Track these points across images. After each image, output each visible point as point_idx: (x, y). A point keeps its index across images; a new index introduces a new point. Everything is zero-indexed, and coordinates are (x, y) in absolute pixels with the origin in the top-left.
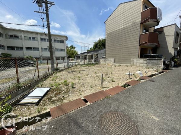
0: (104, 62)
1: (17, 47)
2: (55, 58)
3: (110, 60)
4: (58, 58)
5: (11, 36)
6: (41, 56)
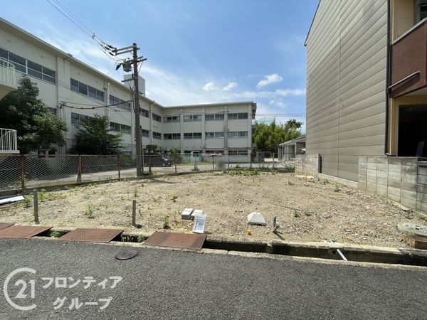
0: (301, 168)
1: (174, 135)
2: (226, 152)
3: (311, 160)
4: (232, 152)
5: (169, 119)
6: (205, 148)
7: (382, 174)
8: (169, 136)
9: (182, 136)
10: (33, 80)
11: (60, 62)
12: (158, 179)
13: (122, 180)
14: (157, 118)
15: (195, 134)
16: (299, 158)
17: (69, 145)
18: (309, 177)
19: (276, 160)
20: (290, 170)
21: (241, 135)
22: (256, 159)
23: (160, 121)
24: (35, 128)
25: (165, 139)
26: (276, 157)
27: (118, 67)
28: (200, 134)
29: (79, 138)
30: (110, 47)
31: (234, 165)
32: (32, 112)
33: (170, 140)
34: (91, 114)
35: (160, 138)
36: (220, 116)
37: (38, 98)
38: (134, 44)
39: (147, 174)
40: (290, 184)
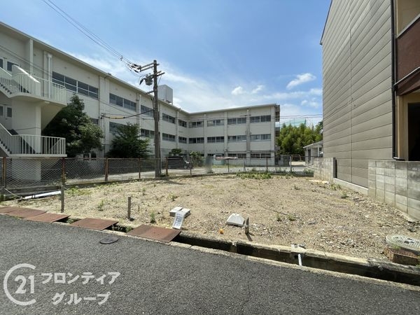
0: (319, 172)
1: (198, 139)
2: (248, 155)
3: (327, 164)
4: (255, 155)
5: (194, 124)
6: (227, 151)
7: (390, 181)
8: (193, 141)
9: (206, 140)
10: (81, 97)
11: (102, 80)
12: (173, 180)
13: (141, 180)
14: (183, 124)
15: (218, 138)
16: (317, 162)
17: (107, 149)
18: (324, 182)
19: (303, 163)
20: (309, 174)
21: (264, 138)
22: (281, 162)
23: (186, 127)
24: (80, 136)
25: (190, 143)
26: (303, 160)
27: (141, 82)
28: (223, 138)
29: (115, 144)
30: (135, 65)
31: (250, 169)
32: (79, 123)
33: (195, 144)
34: (124, 122)
35: (186, 143)
36: (242, 120)
37: (83, 111)
38: (155, 61)
39: (164, 176)
40: (296, 189)
